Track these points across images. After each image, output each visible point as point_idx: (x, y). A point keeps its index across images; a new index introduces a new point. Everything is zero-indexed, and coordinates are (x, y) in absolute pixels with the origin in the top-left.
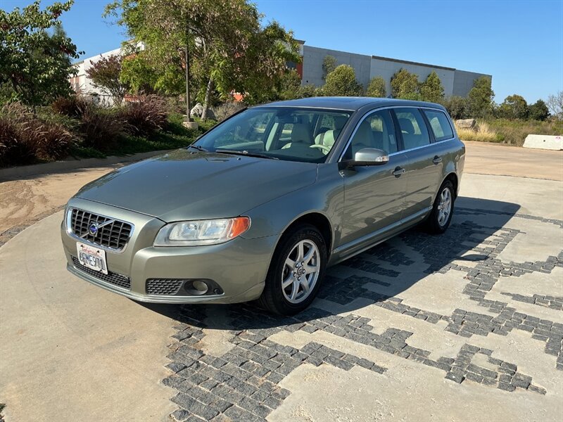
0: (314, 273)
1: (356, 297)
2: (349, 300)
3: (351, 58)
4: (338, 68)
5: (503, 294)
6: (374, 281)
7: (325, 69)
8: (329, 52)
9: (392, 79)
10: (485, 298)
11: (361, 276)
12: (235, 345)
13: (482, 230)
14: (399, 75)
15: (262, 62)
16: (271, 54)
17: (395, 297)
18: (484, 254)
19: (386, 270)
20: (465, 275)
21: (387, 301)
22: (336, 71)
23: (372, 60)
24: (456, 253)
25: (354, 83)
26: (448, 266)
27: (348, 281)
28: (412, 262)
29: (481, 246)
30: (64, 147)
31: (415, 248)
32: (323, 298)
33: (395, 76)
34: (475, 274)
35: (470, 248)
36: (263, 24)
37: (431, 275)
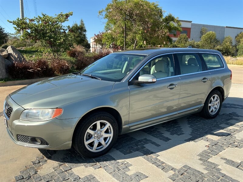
0: (110, 137)
1: (135, 151)
2: (131, 152)
3: (215, 28)
4: (208, 33)
5: (222, 158)
6: (154, 143)
7: (202, 33)
8: (204, 26)
9: (236, 37)
10: (209, 160)
11: (149, 139)
12: (54, 170)
13: (239, 118)
14: (240, 35)
15: (157, 32)
16: (162, 28)
17: (157, 153)
18: (228, 132)
19: (164, 137)
20: (207, 144)
21: (151, 155)
22: (207, 34)
23: (226, 29)
24: (212, 130)
25: (215, 39)
26: (201, 138)
27: (140, 141)
28: (183, 134)
29: (231, 128)
30: (66, 70)
31: (191, 125)
32: (117, 149)
33: (238, 35)
34: (213, 144)
35: (223, 128)
36: (165, 15)
37: (188, 142)
